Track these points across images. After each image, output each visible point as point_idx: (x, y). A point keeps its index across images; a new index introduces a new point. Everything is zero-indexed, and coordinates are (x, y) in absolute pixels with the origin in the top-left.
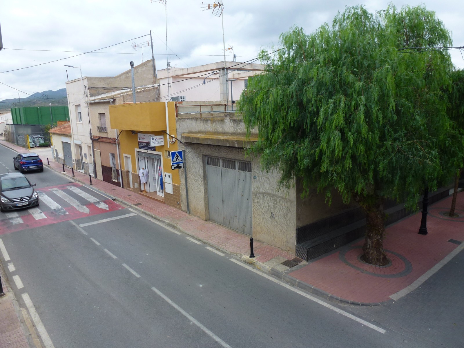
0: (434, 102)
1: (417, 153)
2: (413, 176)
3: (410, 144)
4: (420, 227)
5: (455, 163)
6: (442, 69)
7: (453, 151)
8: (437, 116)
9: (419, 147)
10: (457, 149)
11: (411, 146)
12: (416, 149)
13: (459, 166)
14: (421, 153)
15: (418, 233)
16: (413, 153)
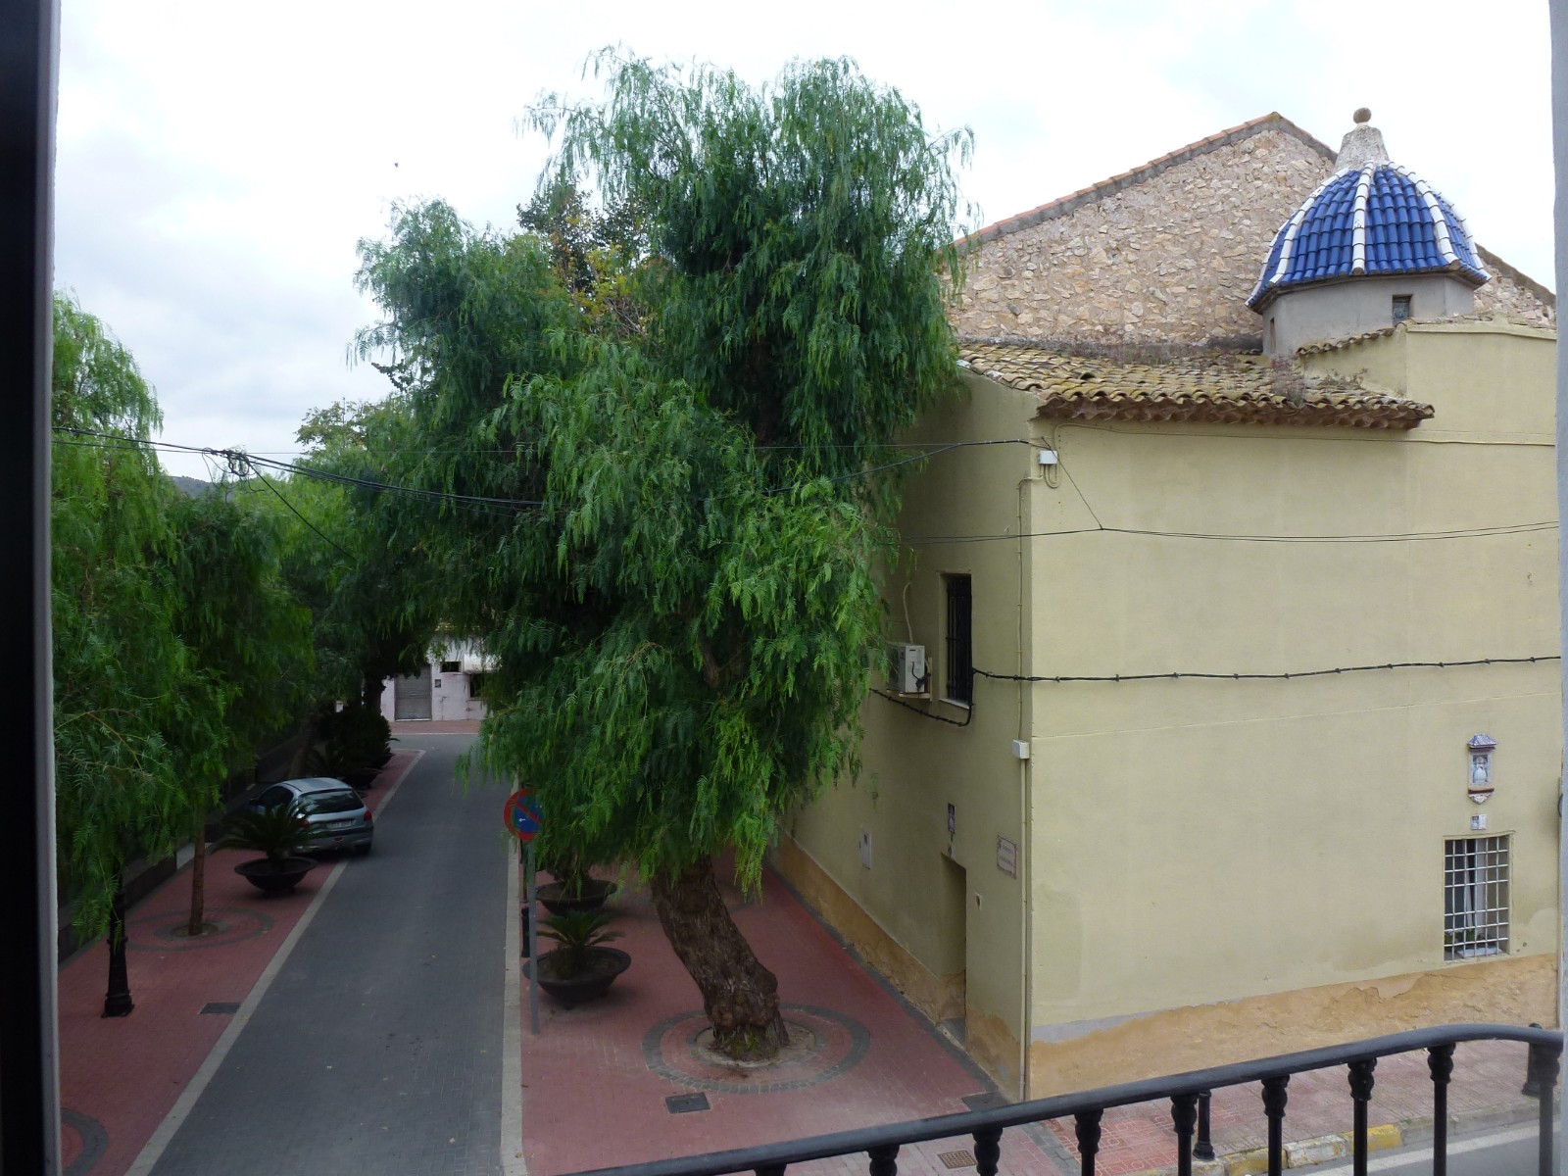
0: (138, 594)
1: (101, 748)
2: (94, 822)
3: (76, 722)
4: (107, 995)
5: (205, 768)
6: (146, 496)
7: (198, 734)
8: (148, 635)
9: (105, 729)
10: (207, 725)
11: (81, 728)
12: (100, 738)
13: (216, 774)
14: (115, 750)
15: (103, 1017)
16: (90, 752)
